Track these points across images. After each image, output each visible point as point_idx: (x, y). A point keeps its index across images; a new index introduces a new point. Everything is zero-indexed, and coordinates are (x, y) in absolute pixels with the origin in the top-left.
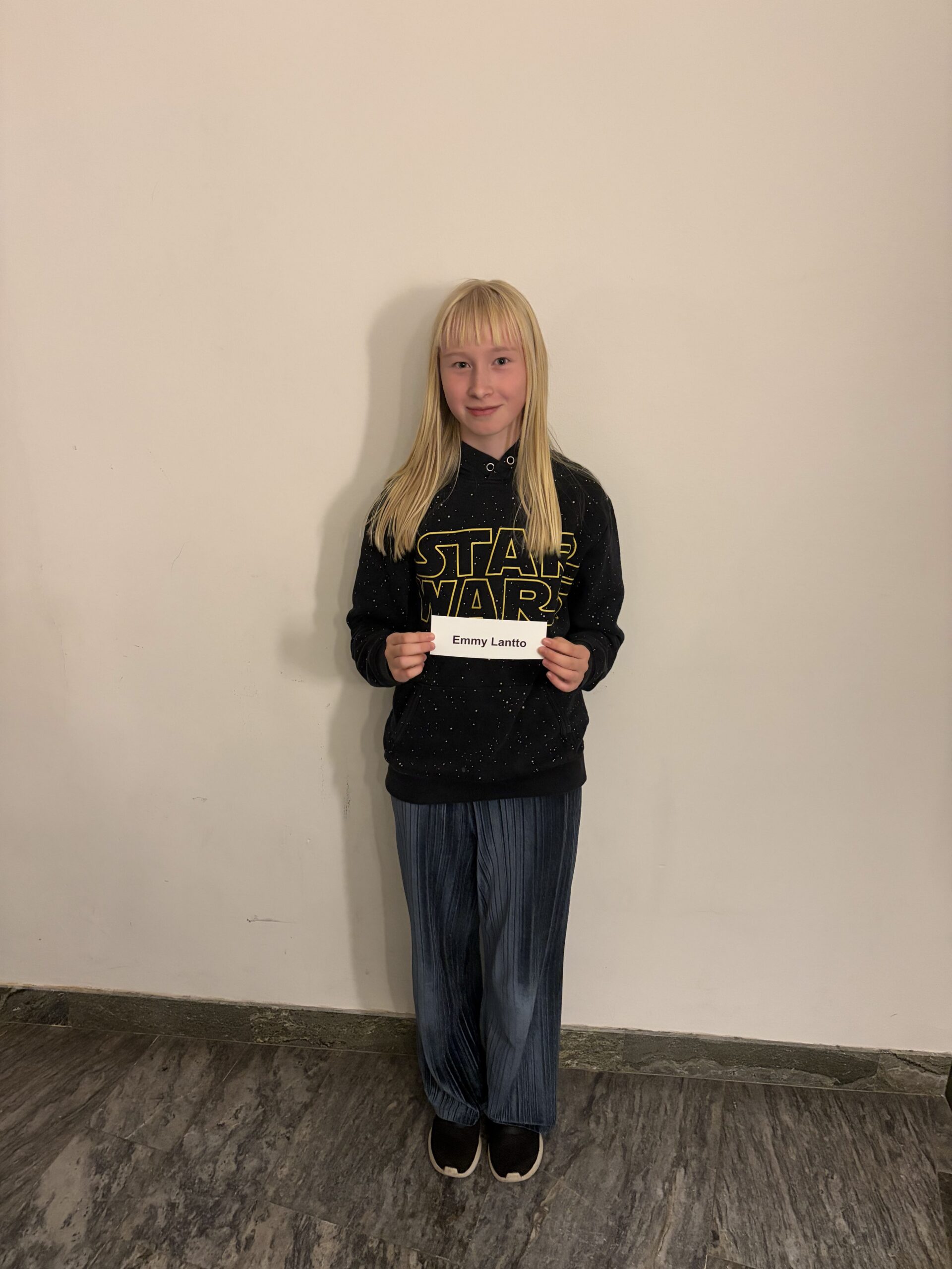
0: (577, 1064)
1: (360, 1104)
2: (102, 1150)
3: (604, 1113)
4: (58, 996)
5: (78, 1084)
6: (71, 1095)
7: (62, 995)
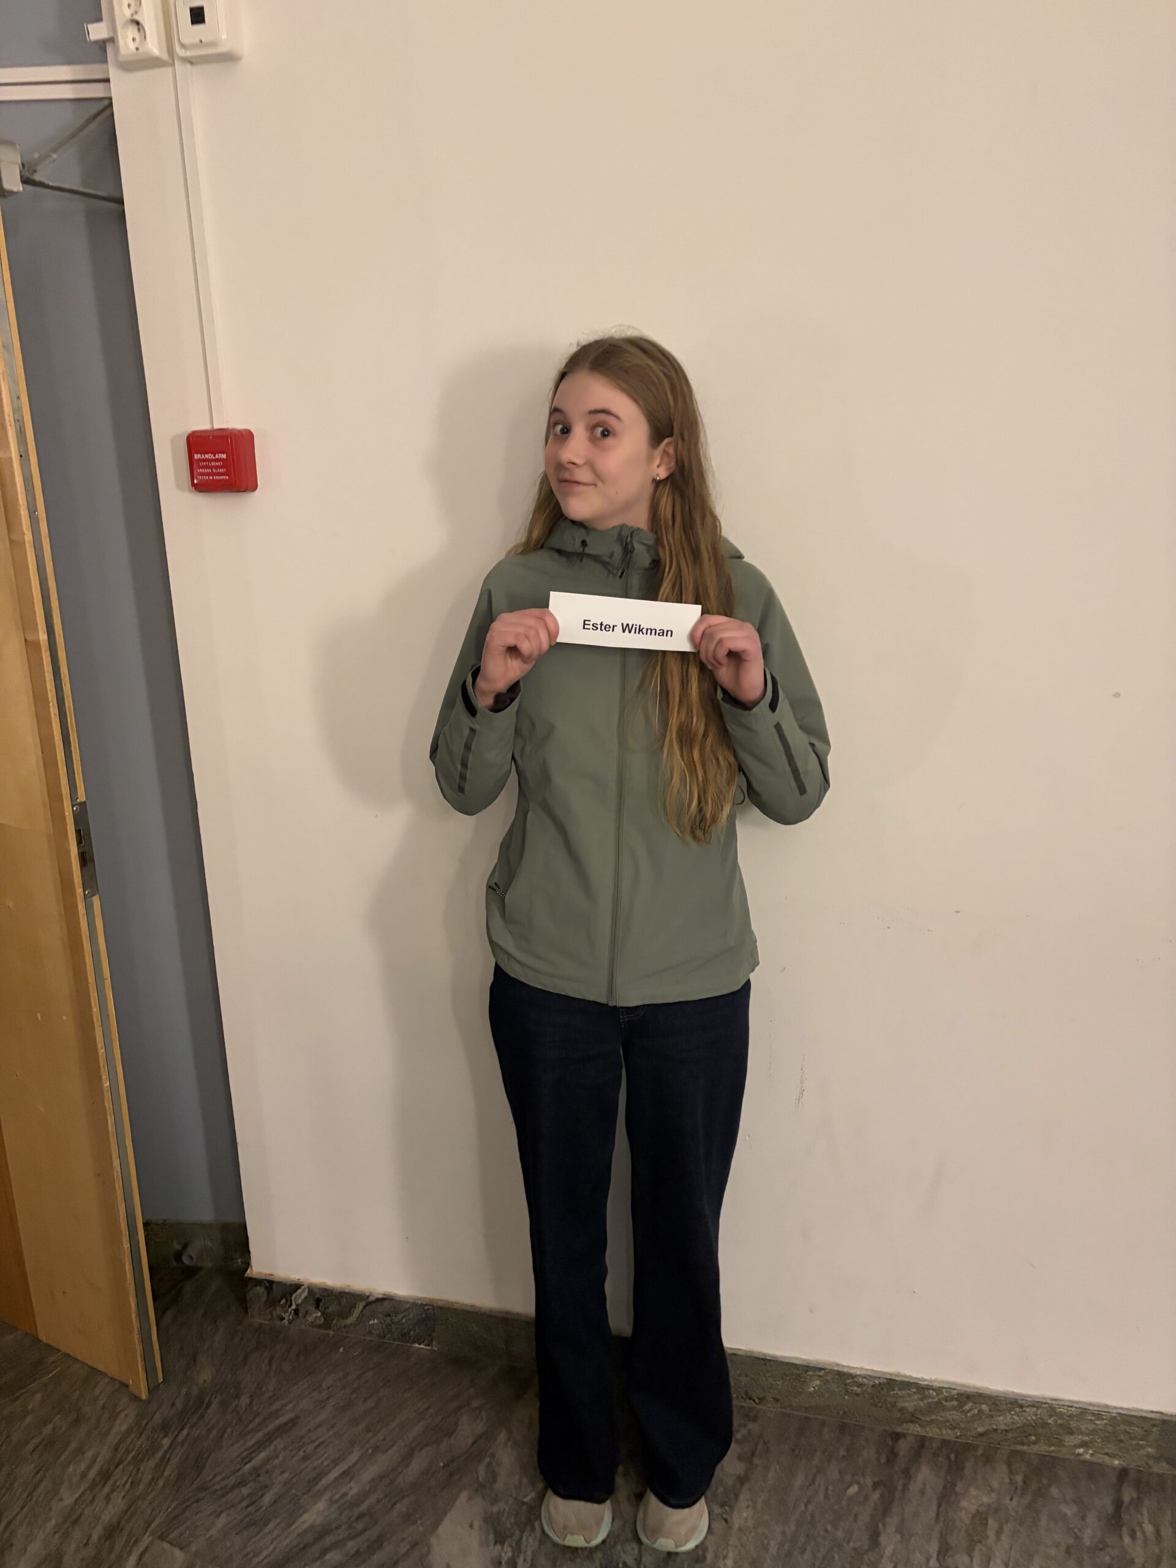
0: (1091, 1454)
1: (810, 1485)
2: (498, 1513)
3: (1140, 1524)
4: (424, 1310)
5: (456, 1424)
6: (450, 1437)
7: (429, 1309)
